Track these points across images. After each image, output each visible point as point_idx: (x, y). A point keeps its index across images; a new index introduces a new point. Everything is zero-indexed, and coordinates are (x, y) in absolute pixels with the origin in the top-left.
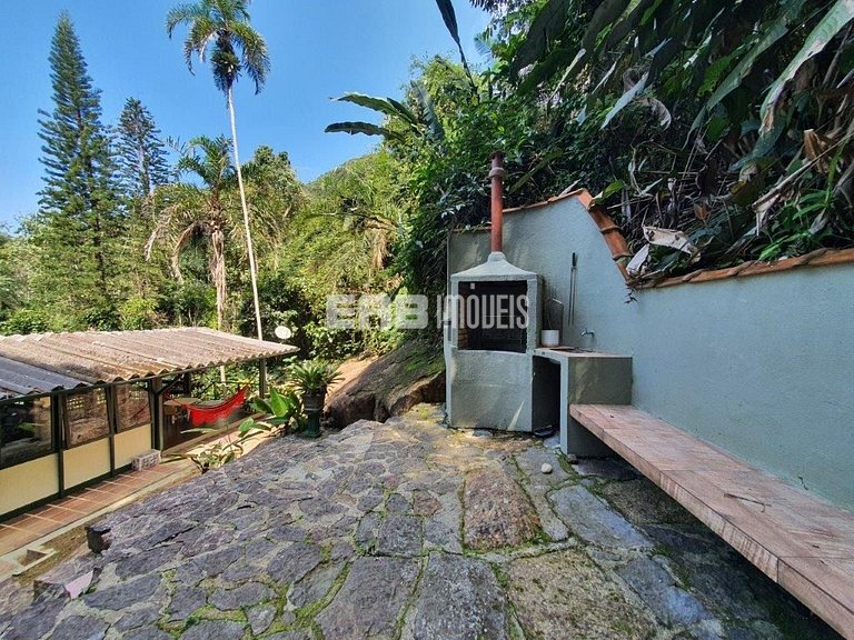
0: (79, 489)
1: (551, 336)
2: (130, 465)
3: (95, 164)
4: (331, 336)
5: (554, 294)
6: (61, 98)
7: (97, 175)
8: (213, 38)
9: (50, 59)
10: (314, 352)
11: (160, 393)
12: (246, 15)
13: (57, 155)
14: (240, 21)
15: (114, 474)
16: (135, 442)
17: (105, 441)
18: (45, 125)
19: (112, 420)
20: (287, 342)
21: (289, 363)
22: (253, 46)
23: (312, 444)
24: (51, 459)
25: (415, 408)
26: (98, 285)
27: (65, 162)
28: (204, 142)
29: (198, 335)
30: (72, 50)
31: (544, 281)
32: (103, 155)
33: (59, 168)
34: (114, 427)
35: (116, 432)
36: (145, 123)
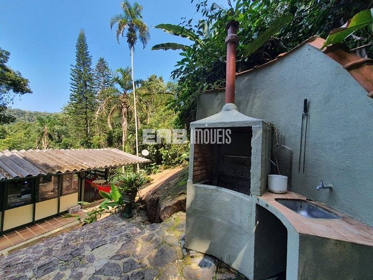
0: (42, 221)
1: (278, 182)
2: (67, 211)
3: (88, 84)
4: (170, 155)
5: (283, 140)
6: (78, 60)
7: (88, 88)
8: (127, 27)
9: (76, 46)
10: (163, 162)
11: (83, 178)
12: (141, 17)
13: (75, 81)
14: (138, 19)
15: (58, 215)
16: (70, 201)
17: (56, 199)
18: (72, 70)
19: (60, 190)
20: (146, 157)
21: (152, 166)
22: (142, 29)
23: (124, 223)
24: (30, 206)
25: (174, 216)
26: (85, 130)
27: (78, 84)
28: (121, 71)
29: (110, 152)
30: (83, 42)
31: (273, 129)
32: (90, 79)
33: (76, 86)
34: (60, 193)
35: (61, 196)
36: (105, 66)
